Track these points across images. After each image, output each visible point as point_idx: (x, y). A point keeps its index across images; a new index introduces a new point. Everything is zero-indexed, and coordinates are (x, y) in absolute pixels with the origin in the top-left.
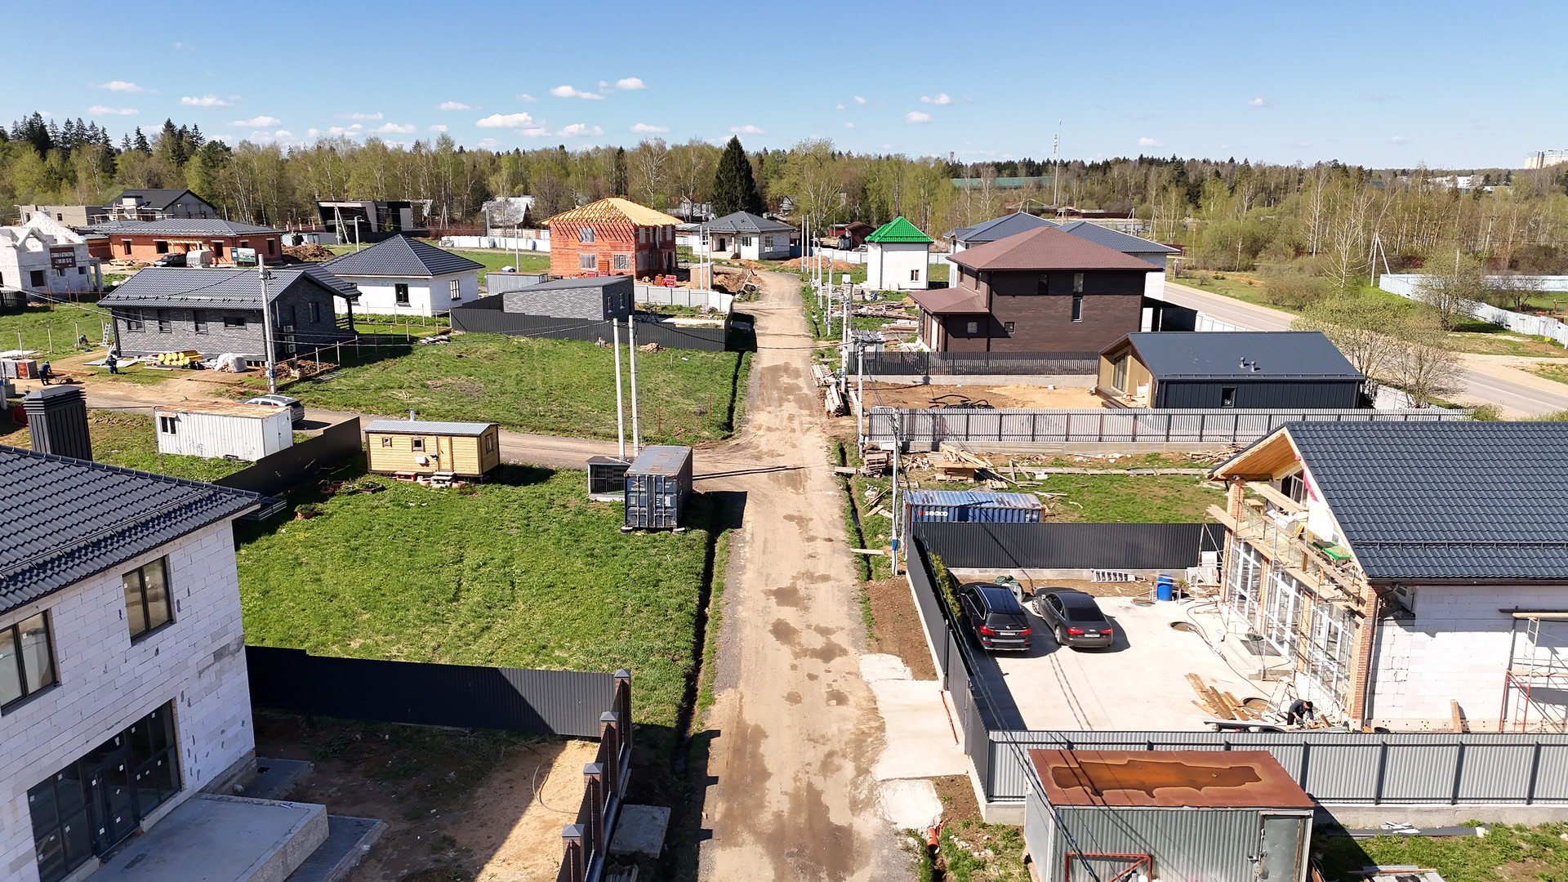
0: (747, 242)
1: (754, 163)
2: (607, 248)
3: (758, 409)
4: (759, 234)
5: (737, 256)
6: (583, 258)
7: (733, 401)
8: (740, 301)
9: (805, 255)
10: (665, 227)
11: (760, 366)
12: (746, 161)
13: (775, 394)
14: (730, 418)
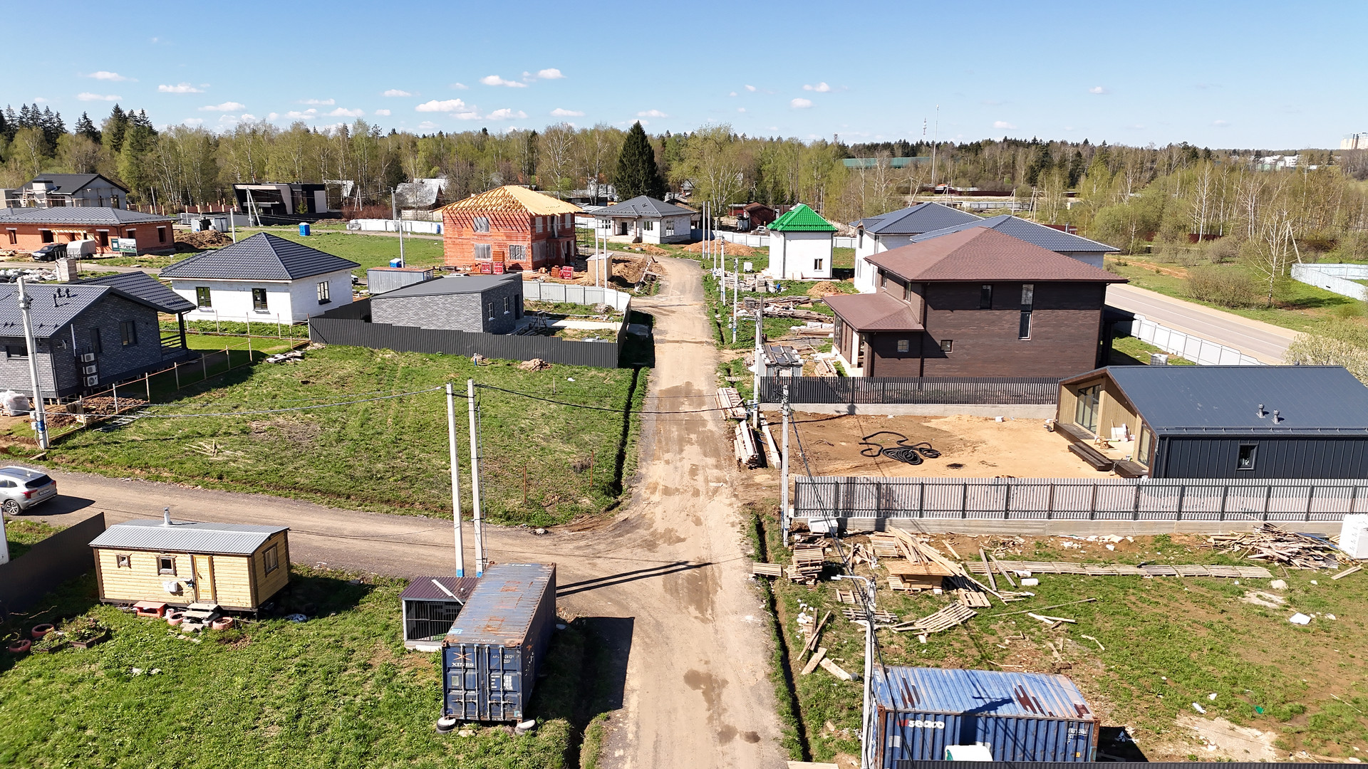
0: (648, 227)
1: (656, 146)
2: (501, 238)
3: (654, 457)
4: (660, 219)
5: (639, 240)
6: (477, 248)
7: (624, 443)
8: (639, 296)
9: (706, 239)
10: (563, 215)
11: (658, 388)
12: (649, 145)
13: (675, 432)
14: (619, 474)
